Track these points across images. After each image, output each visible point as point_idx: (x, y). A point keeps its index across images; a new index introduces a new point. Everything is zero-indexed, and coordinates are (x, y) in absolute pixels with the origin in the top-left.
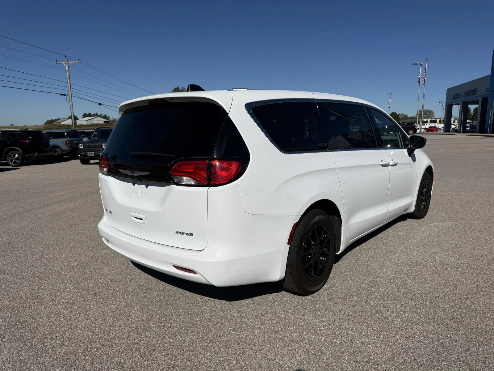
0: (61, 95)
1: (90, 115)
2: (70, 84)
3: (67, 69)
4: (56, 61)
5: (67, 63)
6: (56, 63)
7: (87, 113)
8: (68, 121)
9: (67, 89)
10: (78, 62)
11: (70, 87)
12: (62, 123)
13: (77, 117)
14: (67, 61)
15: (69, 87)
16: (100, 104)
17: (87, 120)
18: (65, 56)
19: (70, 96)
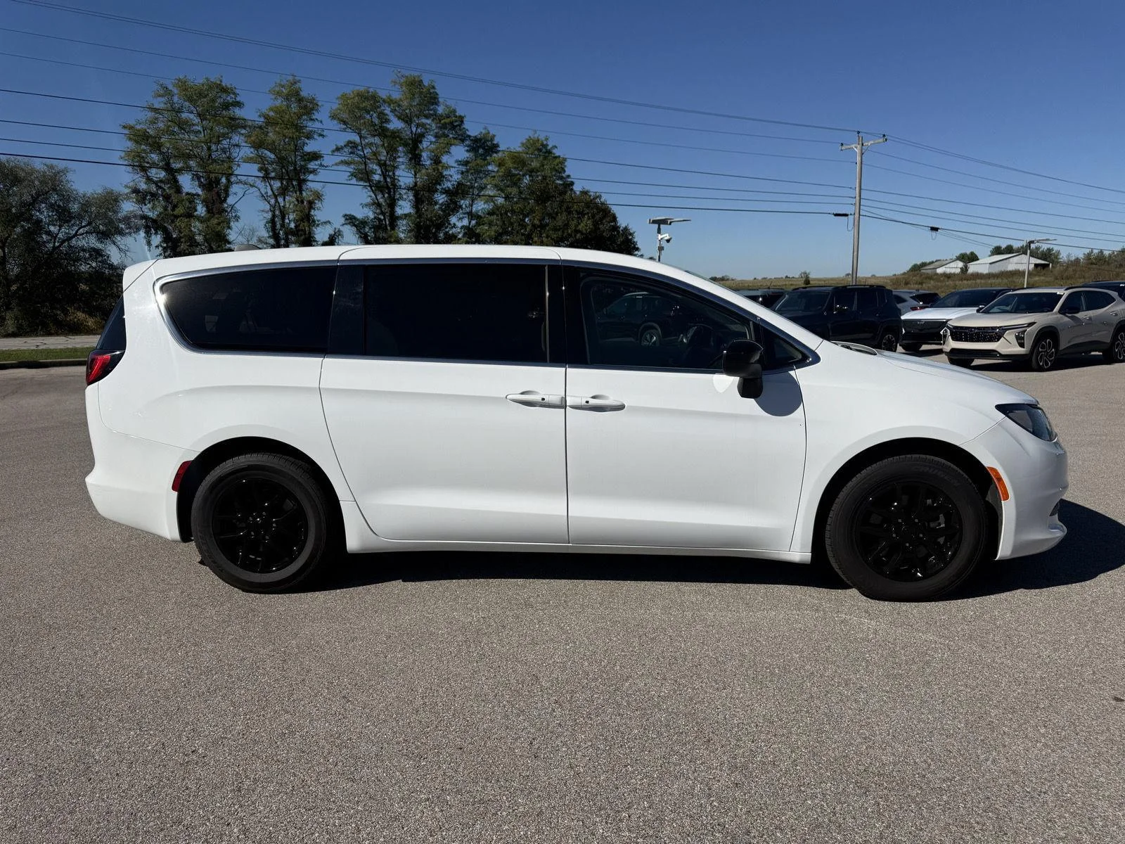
0: (837, 215)
1: (1009, 250)
2: (860, 189)
3: (858, 159)
4: (842, 144)
5: (859, 147)
6: (840, 148)
7: (1004, 246)
8: (952, 265)
9: (853, 201)
10: (881, 140)
11: (860, 196)
12: (940, 271)
13: (976, 256)
14: (860, 143)
15: (858, 198)
16: (934, 229)
17: (990, 264)
18: (859, 132)
19: (857, 215)
